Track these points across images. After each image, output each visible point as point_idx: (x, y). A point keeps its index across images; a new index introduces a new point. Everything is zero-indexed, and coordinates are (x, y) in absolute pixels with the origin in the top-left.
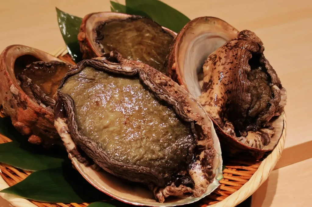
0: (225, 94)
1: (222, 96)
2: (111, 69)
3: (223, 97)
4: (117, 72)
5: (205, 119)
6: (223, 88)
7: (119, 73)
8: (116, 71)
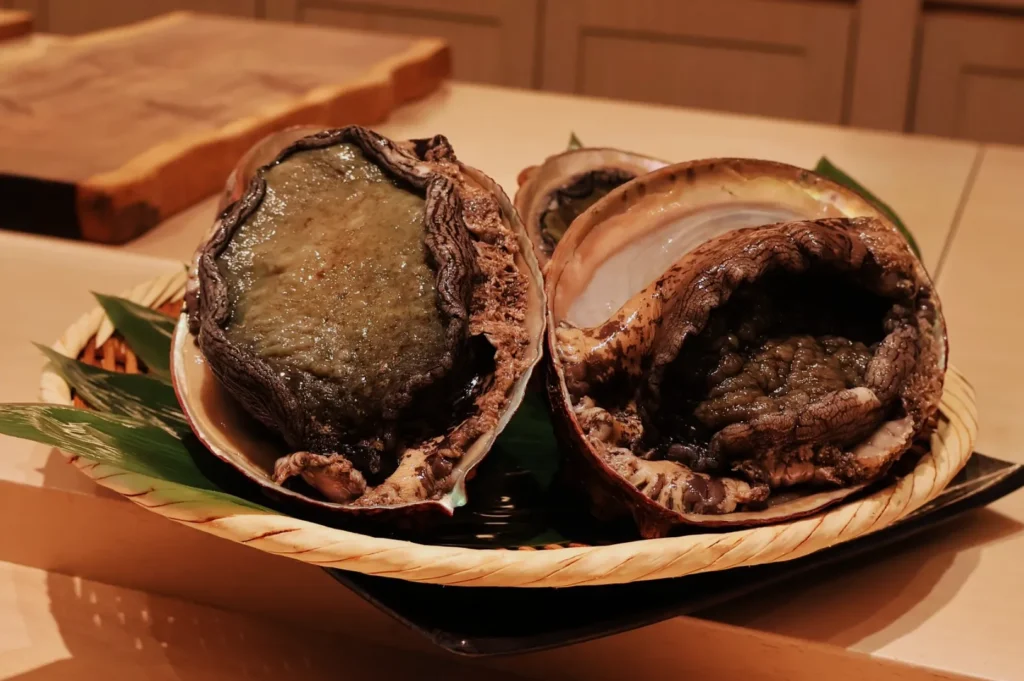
0: (650, 323)
1: (638, 325)
2: (389, 163)
3: (641, 328)
4: (400, 173)
5: (530, 345)
6: (653, 305)
7: (403, 175)
8: (399, 169)
